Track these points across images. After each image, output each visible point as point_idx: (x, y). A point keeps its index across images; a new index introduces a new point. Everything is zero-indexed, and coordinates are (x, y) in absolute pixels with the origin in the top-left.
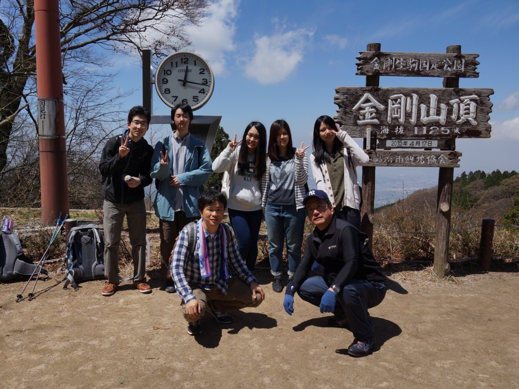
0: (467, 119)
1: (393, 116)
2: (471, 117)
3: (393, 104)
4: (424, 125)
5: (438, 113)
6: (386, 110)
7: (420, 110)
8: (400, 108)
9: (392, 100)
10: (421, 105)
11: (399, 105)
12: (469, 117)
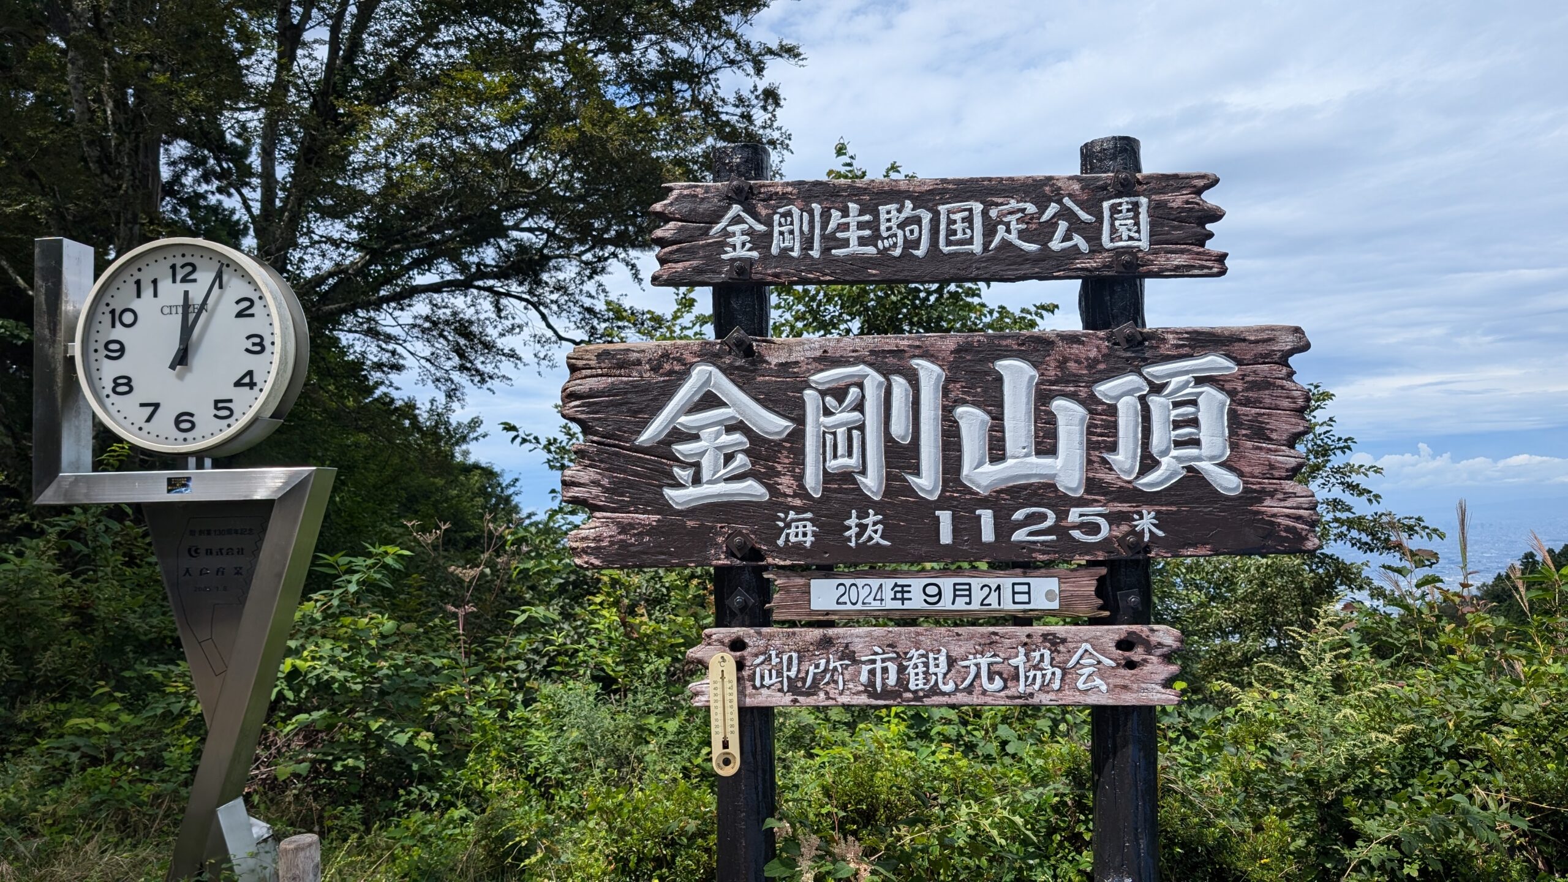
0: (1190, 469)
1: (833, 465)
2: (1211, 458)
3: (827, 412)
4: (984, 503)
5: (1046, 444)
6: (797, 436)
7: (958, 435)
8: (862, 428)
9: (823, 393)
10: (960, 410)
11: (856, 415)
12: (1199, 459)
